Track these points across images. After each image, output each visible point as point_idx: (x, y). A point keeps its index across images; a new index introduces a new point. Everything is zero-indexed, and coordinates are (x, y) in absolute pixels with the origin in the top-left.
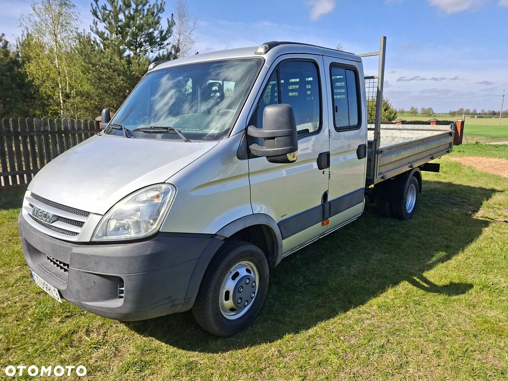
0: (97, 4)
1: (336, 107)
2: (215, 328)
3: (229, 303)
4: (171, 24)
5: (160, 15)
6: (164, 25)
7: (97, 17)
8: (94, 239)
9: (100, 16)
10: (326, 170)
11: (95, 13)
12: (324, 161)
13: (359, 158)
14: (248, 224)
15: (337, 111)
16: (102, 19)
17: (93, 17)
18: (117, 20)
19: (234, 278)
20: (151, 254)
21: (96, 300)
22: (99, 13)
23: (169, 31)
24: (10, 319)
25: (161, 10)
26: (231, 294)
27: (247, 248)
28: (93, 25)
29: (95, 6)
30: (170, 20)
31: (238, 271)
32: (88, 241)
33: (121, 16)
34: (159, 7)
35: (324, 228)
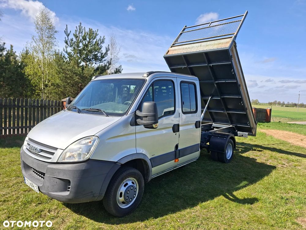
0: (68, 38)
1: (183, 102)
2: (113, 211)
3: (122, 199)
4: (107, 50)
5: (102, 44)
6: (103, 50)
7: (67, 44)
8: (59, 161)
9: (69, 44)
10: (177, 133)
11: (66, 42)
12: (176, 129)
13: (196, 128)
14: (134, 158)
16: (70, 45)
18: (78, 46)
19: (125, 186)
20: (85, 170)
21: (56, 192)
22: (68, 43)
23: (106, 53)
24: (10, 203)
25: (103, 42)
26: (123, 194)
27: (133, 171)
28: (65, 48)
29: (67, 38)
30: (107, 48)
31: (128, 182)
32: (56, 162)
33: (81, 45)
34: (102, 41)
35: (176, 164)
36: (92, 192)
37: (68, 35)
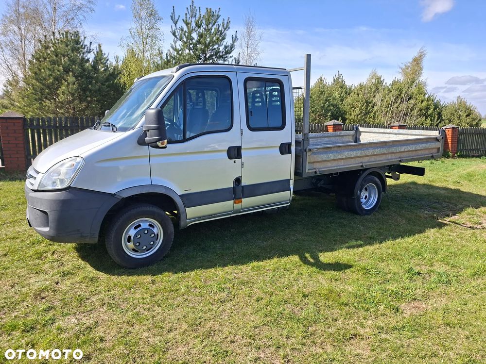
0: (176, 26)
1: (251, 112)
3: (131, 245)
4: (234, 39)
5: (226, 32)
6: (228, 41)
7: (176, 36)
9: (178, 37)
10: (238, 161)
11: (174, 34)
12: (235, 153)
13: (282, 153)
14: (145, 191)
15: (251, 115)
16: (179, 38)
17: (174, 37)
18: (190, 38)
19: (136, 228)
20: (63, 200)
22: (177, 34)
23: (232, 46)
25: (227, 27)
26: (132, 239)
27: (149, 209)
28: (173, 43)
29: (174, 28)
30: (234, 36)
31: (141, 224)
32: (36, 189)
33: (195, 35)
34: (225, 26)
35: (238, 206)
36: (78, 230)
37: (176, 23)
